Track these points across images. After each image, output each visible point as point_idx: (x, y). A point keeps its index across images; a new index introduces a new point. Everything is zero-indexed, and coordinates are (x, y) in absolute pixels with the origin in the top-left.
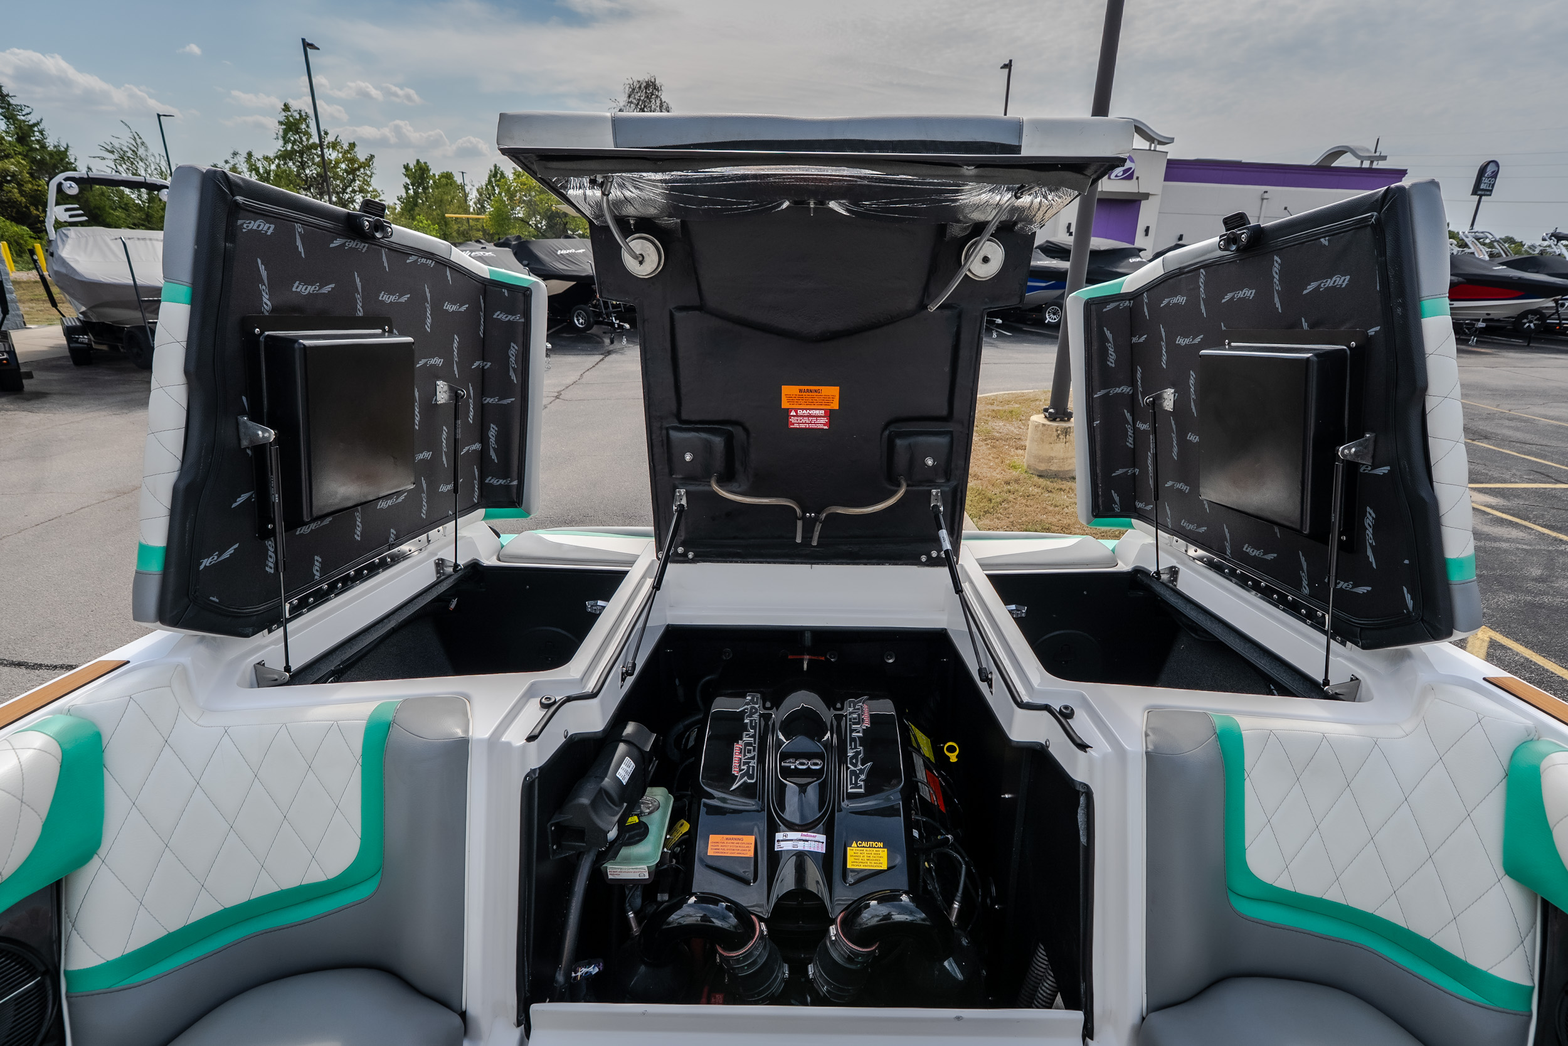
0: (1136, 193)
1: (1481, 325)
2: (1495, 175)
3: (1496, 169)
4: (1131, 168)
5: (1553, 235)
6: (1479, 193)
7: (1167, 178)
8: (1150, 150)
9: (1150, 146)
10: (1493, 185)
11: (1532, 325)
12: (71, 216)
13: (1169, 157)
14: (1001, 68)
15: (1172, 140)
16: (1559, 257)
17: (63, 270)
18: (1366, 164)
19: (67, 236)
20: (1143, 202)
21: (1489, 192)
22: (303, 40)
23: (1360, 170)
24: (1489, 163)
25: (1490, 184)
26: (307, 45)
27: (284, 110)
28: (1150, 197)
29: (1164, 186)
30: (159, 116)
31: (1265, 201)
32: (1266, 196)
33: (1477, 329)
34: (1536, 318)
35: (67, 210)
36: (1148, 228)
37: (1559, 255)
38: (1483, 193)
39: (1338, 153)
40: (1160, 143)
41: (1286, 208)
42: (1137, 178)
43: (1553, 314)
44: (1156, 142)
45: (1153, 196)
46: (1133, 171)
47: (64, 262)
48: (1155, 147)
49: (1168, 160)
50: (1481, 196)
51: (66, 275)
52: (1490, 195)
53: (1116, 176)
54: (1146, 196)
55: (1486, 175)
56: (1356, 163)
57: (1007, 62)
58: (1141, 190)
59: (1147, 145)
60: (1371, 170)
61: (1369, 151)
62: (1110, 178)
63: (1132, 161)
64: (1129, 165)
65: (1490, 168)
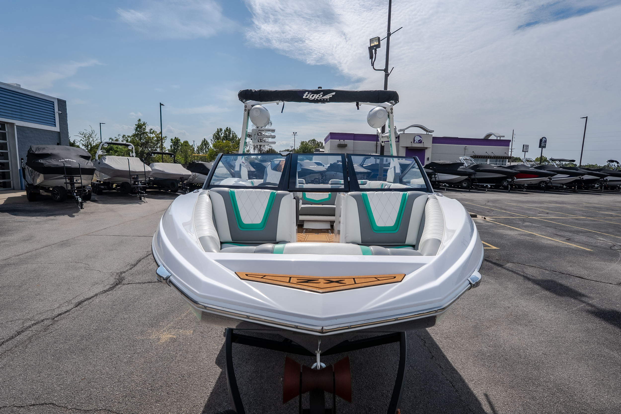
0: (423, 147)
1: (526, 185)
2: (545, 141)
5: (550, 159)
6: (541, 147)
7: (433, 143)
8: (427, 134)
10: (546, 145)
11: (544, 185)
12: (103, 153)
15: (433, 131)
16: (553, 166)
18: (499, 138)
19: (106, 158)
20: (426, 150)
21: (545, 147)
22: (160, 103)
23: (497, 140)
24: (543, 138)
25: (544, 144)
26: (161, 104)
27: (138, 121)
29: (432, 145)
30: (100, 123)
31: (466, 150)
32: (466, 148)
33: (525, 186)
34: (544, 183)
35: (102, 151)
36: (428, 158)
37: (553, 165)
38: (543, 147)
39: (490, 135)
40: (430, 132)
41: (473, 152)
42: (423, 143)
43: (549, 183)
45: (429, 148)
46: (422, 141)
48: (428, 133)
49: (433, 137)
50: (542, 148)
51: (107, 168)
53: (416, 142)
54: (427, 148)
55: (543, 142)
56: (495, 138)
58: (425, 146)
59: (425, 133)
60: (500, 140)
61: (499, 134)
62: (414, 142)
63: (421, 137)
64: (420, 139)
65: (544, 140)
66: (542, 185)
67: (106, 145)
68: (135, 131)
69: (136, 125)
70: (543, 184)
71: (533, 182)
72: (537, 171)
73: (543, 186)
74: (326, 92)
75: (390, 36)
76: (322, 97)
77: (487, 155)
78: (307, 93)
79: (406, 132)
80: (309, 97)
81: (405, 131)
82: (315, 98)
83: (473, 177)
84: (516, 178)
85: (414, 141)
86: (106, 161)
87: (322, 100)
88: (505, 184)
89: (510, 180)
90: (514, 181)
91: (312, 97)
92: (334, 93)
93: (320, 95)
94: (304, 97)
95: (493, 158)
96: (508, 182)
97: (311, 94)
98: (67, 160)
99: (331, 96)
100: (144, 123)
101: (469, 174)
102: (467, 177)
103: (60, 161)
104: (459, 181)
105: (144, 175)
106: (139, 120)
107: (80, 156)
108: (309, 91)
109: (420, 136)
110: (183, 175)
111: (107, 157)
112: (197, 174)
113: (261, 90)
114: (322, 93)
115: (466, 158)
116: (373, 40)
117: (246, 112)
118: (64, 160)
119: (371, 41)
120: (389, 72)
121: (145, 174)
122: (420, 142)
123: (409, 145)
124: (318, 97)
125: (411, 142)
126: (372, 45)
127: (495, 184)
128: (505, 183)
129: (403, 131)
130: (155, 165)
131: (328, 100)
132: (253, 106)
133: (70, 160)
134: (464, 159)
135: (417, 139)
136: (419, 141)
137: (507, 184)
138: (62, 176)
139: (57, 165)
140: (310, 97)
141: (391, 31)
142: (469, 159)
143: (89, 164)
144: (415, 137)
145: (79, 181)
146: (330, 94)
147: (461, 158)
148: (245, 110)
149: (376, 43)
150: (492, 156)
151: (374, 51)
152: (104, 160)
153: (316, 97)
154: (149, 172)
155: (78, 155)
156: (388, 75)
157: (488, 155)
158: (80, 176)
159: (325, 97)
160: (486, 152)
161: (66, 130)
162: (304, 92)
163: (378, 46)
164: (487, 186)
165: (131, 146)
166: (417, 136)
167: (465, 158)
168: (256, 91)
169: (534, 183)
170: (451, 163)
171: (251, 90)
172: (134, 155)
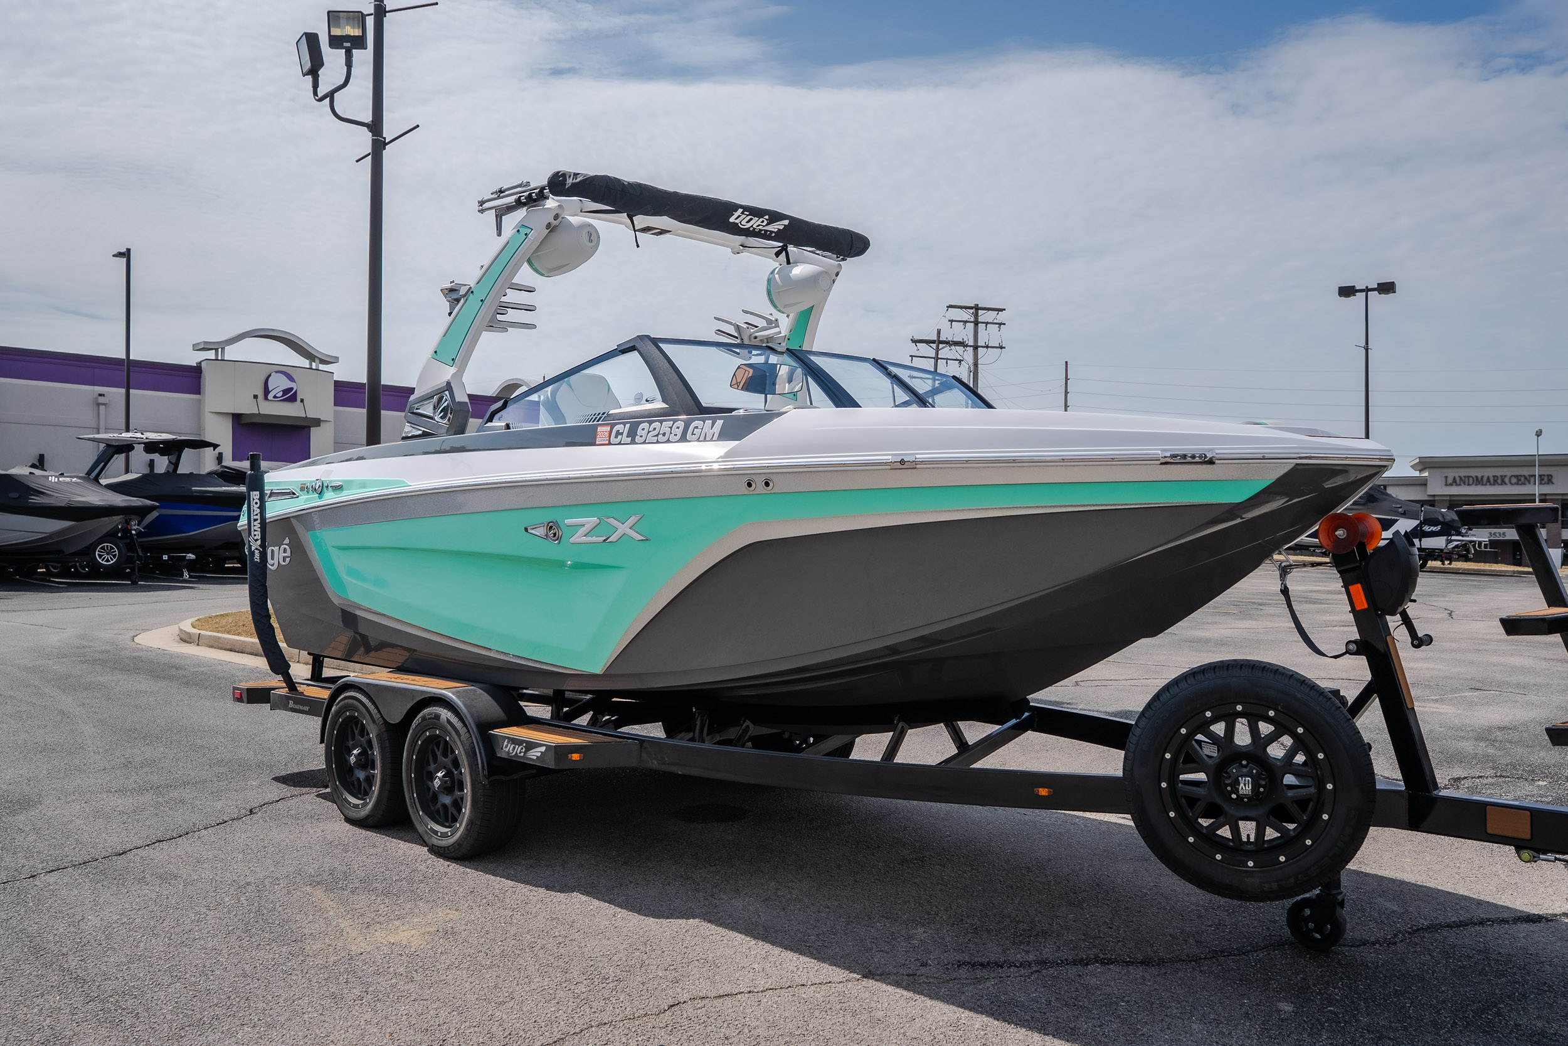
0: (303, 417)
4: (292, 389)
7: (337, 402)
8: (312, 369)
9: (311, 364)
13: (336, 378)
14: (114, 256)
20: (312, 426)
28: (322, 424)
29: (335, 411)
40: (323, 362)
42: (302, 401)
44: (317, 361)
45: (326, 424)
46: (296, 391)
48: (317, 366)
49: (335, 382)
53: (275, 397)
54: (317, 422)
57: (123, 250)
58: (311, 415)
59: (305, 363)
62: (266, 398)
63: (291, 379)
64: (288, 384)
79: (231, 353)
81: (223, 349)
85: (267, 391)
109: (286, 372)
122: (290, 396)
123: (247, 407)
125: (256, 397)
129: (216, 350)
135: (279, 384)
136: (286, 392)
144: (270, 375)
166: (276, 372)
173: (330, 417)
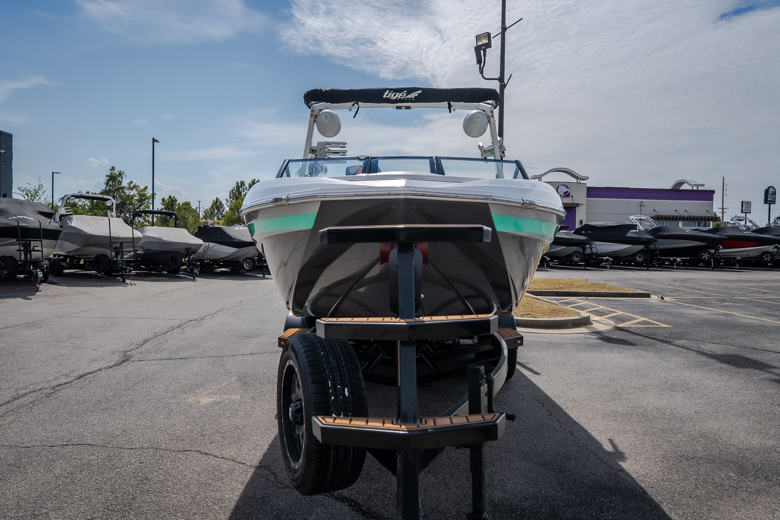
0: (573, 204)
1: (739, 258)
2: (774, 193)
3: (774, 190)
4: (568, 192)
6: (768, 202)
7: (588, 196)
8: (577, 183)
9: (577, 181)
10: (775, 199)
12: (66, 212)
15: (587, 178)
17: (74, 231)
18: (695, 188)
19: (72, 219)
21: (774, 202)
22: (153, 138)
23: (692, 191)
24: (769, 187)
25: (773, 198)
26: (154, 141)
27: (111, 170)
28: (580, 206)
29: (587, 200)
30: (53, 173)
31: (642, 207)
32: (642, 204)
33: (737, 261)
35: (65, 209)
36: (581, 218)
38: (770, 202)
39: (681, 183)
40: (582, 179)
41: (654, 210)
42: (572, 196)
44: (580, 179)
45: (582, 205)
46: (570, 193)
47: (74, 228)
48: (580, 181)
49: (587, 187)
51: (75, 233)
52: (775, 204)
54: (578, 205)
55: (769, 194)
56: (690, 188)
58: (575, 202)
59: (575, 180)
60: (697, 191)
61: (695, 182)
63: (567, 187)
64: (566, 190)
65: (771, 190)
66: (765, 258)
67: (74, 199)
68: (105, 186)
69: (107, 176)
70: (767, 257)
71: (751, 254)
72: (755, 236)
73: (767, 259)
74: (410, 90)
75: (506, 31)
76: (406, 95)
77: (676, 214)
78: (388, 91)
80: (390, 97)
81: (541, 177)
82: (397, 98)
83: (652, 247)
84: (721, 248)
86: (73, 223)
87: (406, 99)
88: (704, 257)
89: (713, 251)
90: (719, 253)
91: (394, 96)
92: (420, 92)
93: (403, 94)
94: (385, 96)
95: (687, 220)
96: (709, 253)
97: (393, 93)
98: (21, 217)
99: (417, 95)
100: (120, 173)
101: (646, 242)
102: (641, 247)
103: (10, 218)
104: (630, 254)
105: (131, 242)
106: (113, 168)
107: (39, 212)
108: (390, 90)
109: (565, 185)
110: (190, 244)
111: (74, 217)
112: (211, 244)
113: (333, 89)
114: (406, 91)
115: (641, 217)
116: (481, 37)
117: (313, 118)
118: (16, 217)
119: (478, 38)
120: (506, 82)
121: (133, 241)
122: (567, 195)
124: (401, 97)
126: (480, 43)
127: (688, 258)
128: (706, 256)
129: (539, 178)
130: (147, 230)
131: (413, 99)
132: (320, 111)
133: (25, 217)
134: (637, 219)
135: (563, 190)
136: (565, 193)
137: (708, 257)
138: (14, 240)
139: (7, 224)
140: (392, 96)
141: (507, 24)
142: (645, 219)
143: (52, 224)
144: (559, 187)
145: (40, 249)
146: (416, 92)
147: (632, 217)
148: (312, 115)
149: (485, 41)
150: (686, 216)
151: (482, 51)
152: (70, 221)
153: (399, 96)
154: (139, 239)
155: (36, 211)
156: (505, 86)
157: (679, 215)
158: (41, 241)
159: (409, 96)
160: (676, 211)
161: (9, 178)
162: (385, 90)
163: (488, 45)
164: (675, 260)
165: (111, 200)
166: (561, 185)
167: (639, 217)
168: (326, 90)
169: (752, 256)
170: (616, 225)
171: (321, 90)
172: (113, 216)
173: (585, 202)
